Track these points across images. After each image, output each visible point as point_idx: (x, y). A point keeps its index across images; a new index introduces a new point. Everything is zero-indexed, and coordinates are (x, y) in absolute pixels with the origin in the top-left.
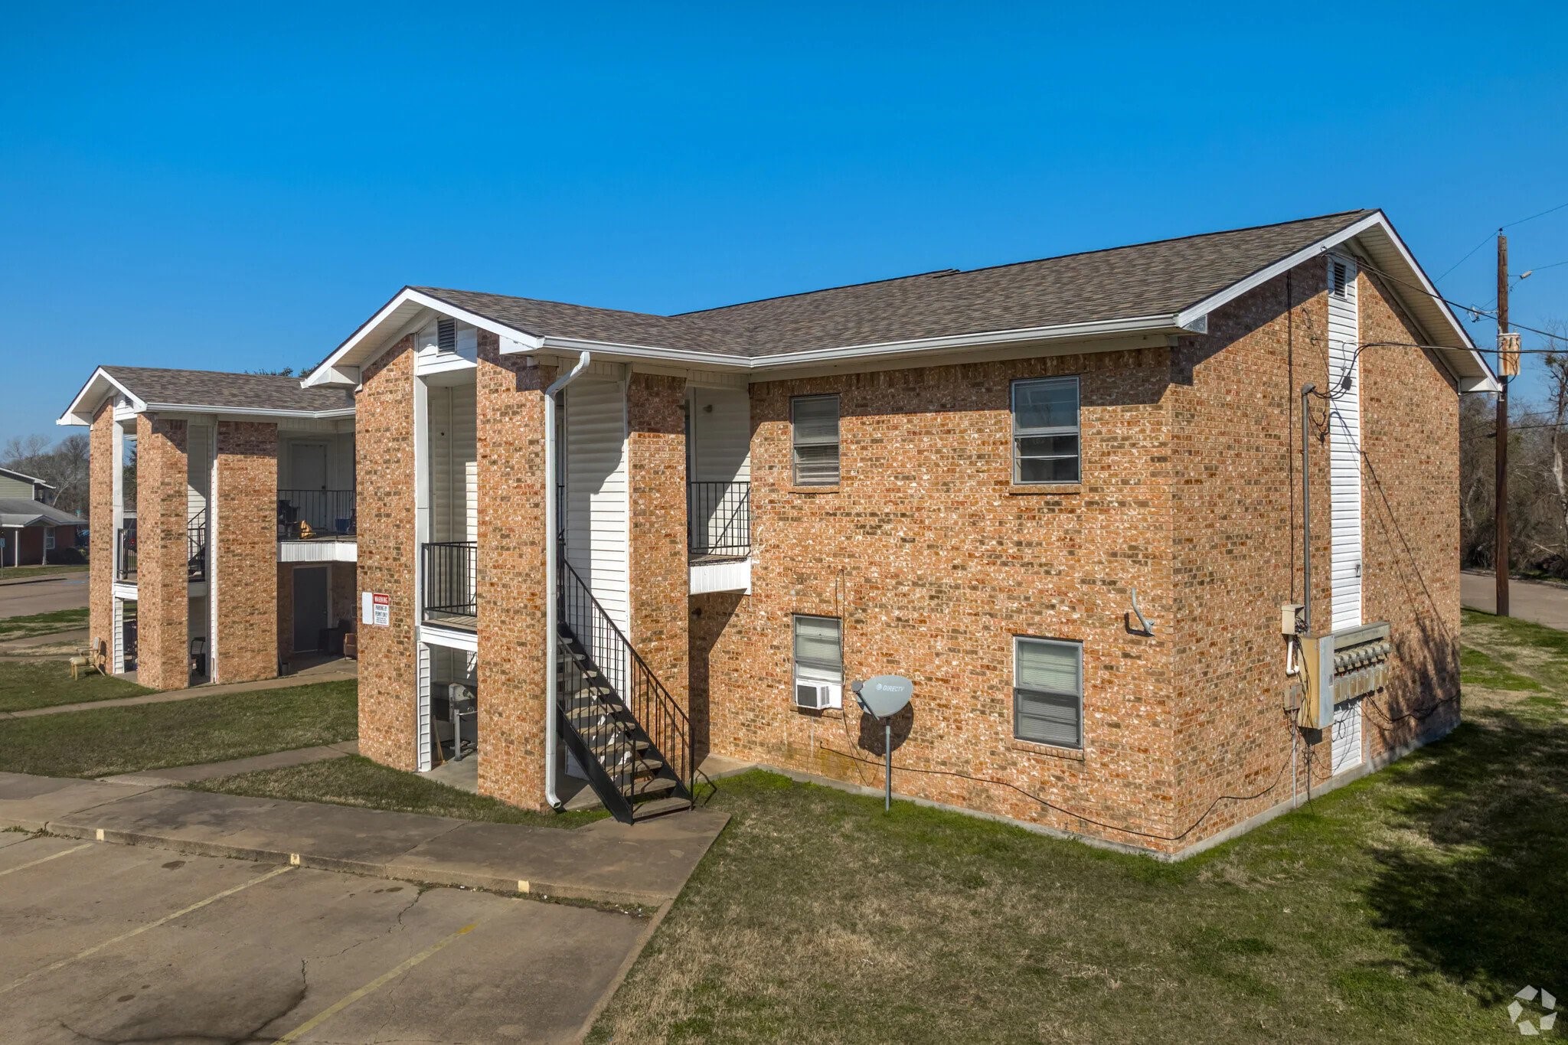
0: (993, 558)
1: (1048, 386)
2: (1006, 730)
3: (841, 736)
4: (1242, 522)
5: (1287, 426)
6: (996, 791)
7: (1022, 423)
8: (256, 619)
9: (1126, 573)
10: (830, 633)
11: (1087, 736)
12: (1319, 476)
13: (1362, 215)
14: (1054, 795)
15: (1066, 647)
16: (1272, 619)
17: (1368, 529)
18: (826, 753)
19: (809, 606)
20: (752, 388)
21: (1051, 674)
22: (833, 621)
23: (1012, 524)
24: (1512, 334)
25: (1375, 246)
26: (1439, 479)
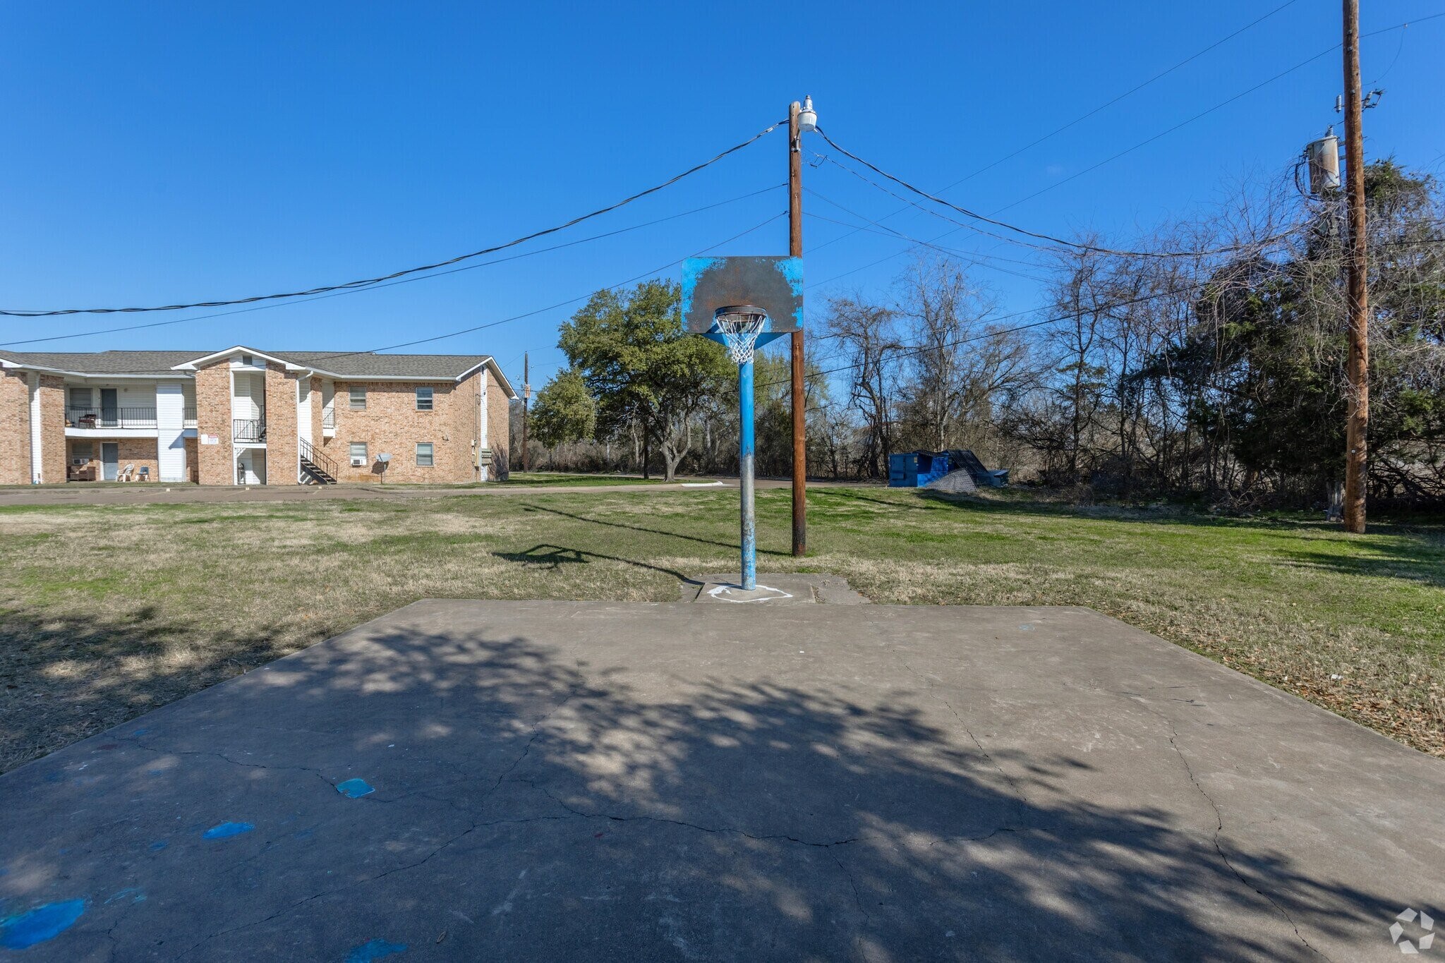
0: (411, 426)
1: (425, 389)
2: (415, 464)
3: (367, 471)
4: (465, 421)
5: (473, 401)
6: (412, 477)
7: (418, 396)
8: (57, 458)
9: (443, 428)
10: (363, 447)
11: (434, 462)
12: (478, 413)
13: (488, 357)
14: (427, 476)
15: (429, 444)
16: (470, 442)
17: (488, 427)
18: (362, 477)
19: (356, 440)
20: (335, 383)
21: (426, 451)
22: (364, 443)
23: (416, 418)
24: (528, 385)
25: (491, 364)
26: (504, 419)
